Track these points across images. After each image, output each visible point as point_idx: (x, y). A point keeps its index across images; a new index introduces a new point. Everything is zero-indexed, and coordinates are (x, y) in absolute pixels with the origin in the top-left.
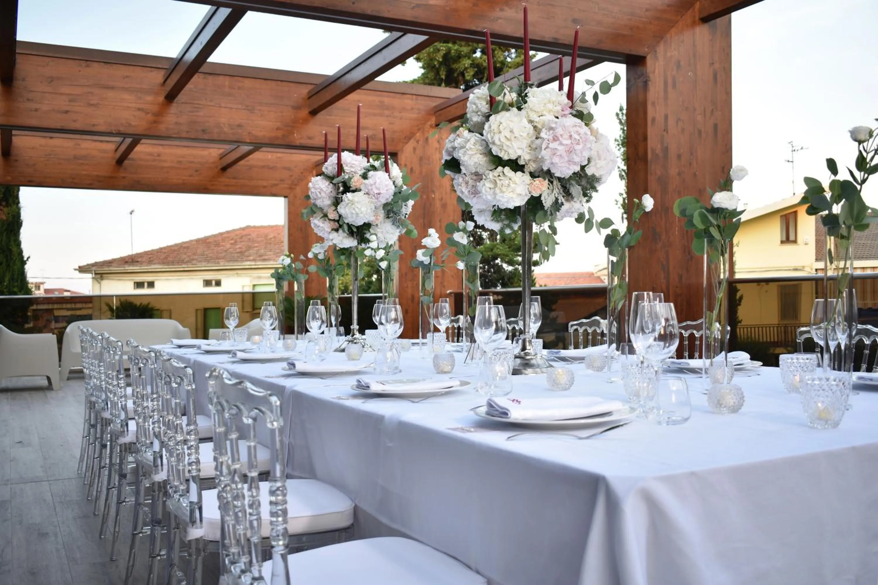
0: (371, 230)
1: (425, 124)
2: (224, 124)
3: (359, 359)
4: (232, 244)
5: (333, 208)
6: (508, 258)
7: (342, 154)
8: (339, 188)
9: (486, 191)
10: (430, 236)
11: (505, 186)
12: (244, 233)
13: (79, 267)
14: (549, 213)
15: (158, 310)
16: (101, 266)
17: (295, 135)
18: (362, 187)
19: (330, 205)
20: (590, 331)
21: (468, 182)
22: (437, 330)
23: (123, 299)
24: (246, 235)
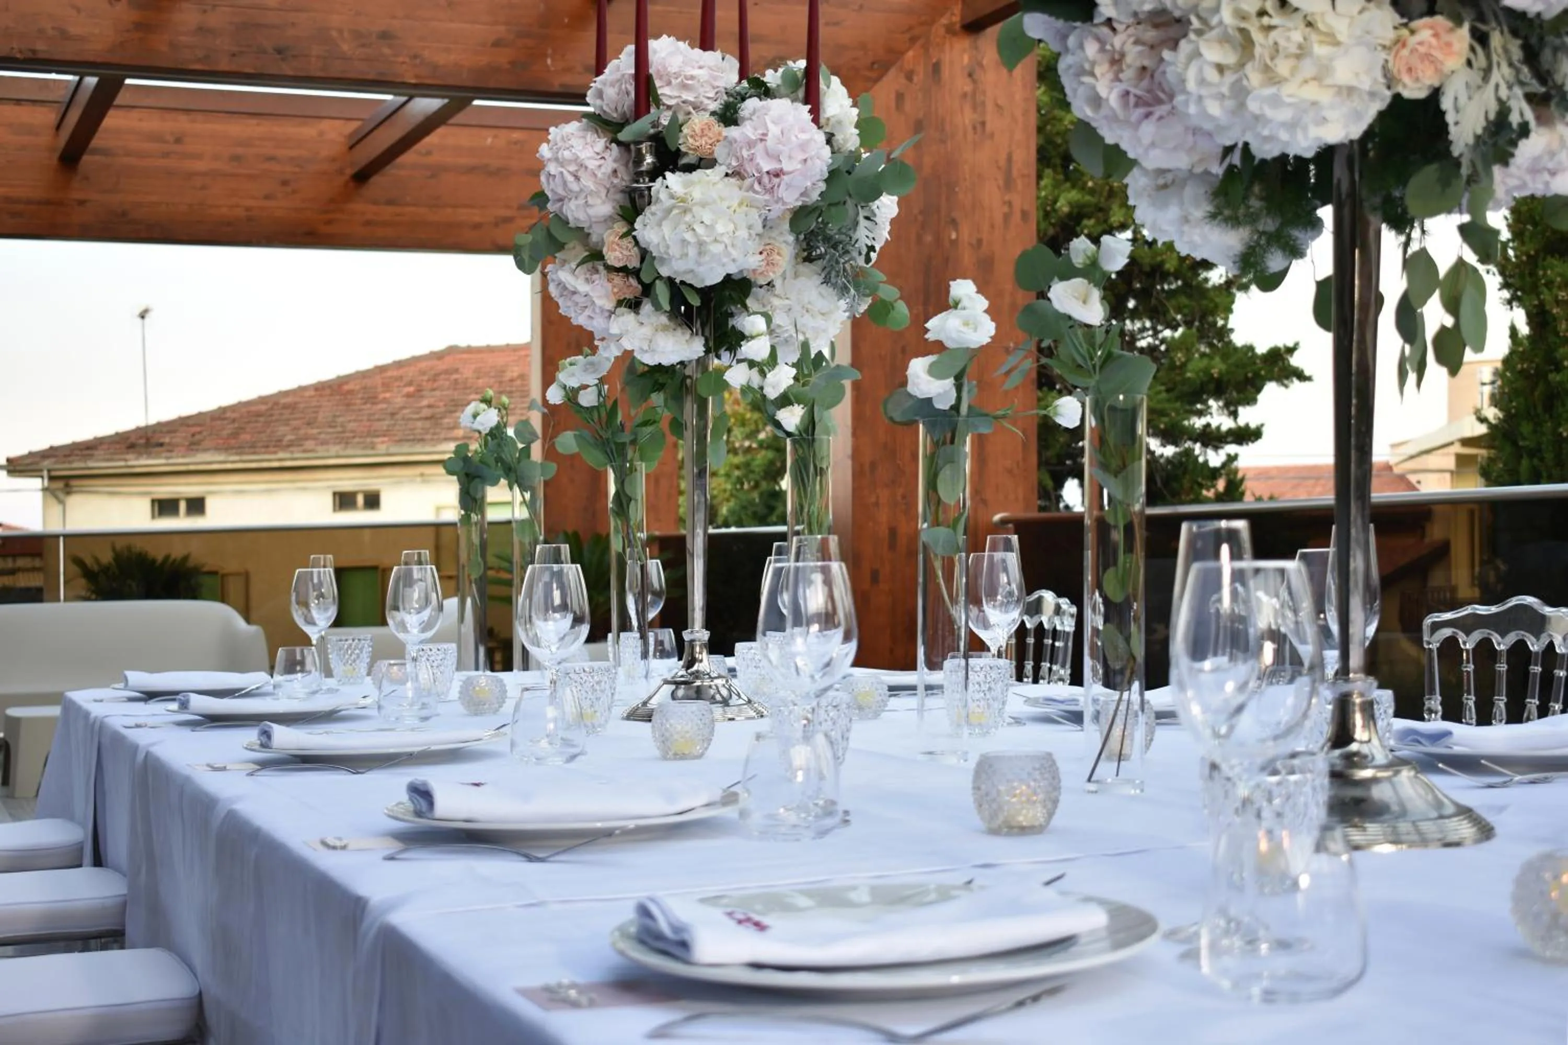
0: (749, 302)
1: (933, 22)
2: (340, 31)
3: (700, 756)
4: (408, 395)
5: (621, 228)
6: (1165, 419)
7: (653, 44)
8: (639, 159)
9: (1202, 82)
10: (956, 305)
11: (1287, 57)
12: (441, 366)
13: (8, 460)
14: (1465, 171)
15: (214, 573)
16: (65, 456)
17: (549, 61)
18: (719, 152)
19: (610, 217)
20: (1502, 644)
21: (1123, 55)
22: (977, 646)
23: (120, 544)
24: (447, 372)
